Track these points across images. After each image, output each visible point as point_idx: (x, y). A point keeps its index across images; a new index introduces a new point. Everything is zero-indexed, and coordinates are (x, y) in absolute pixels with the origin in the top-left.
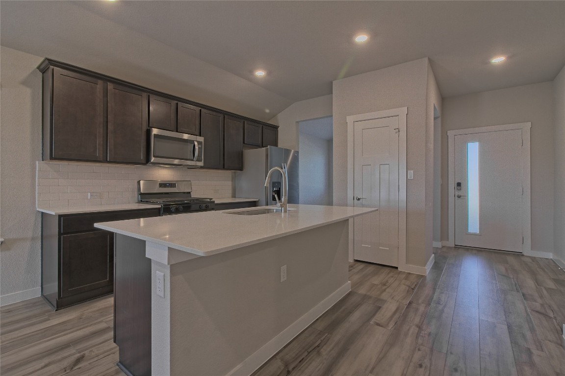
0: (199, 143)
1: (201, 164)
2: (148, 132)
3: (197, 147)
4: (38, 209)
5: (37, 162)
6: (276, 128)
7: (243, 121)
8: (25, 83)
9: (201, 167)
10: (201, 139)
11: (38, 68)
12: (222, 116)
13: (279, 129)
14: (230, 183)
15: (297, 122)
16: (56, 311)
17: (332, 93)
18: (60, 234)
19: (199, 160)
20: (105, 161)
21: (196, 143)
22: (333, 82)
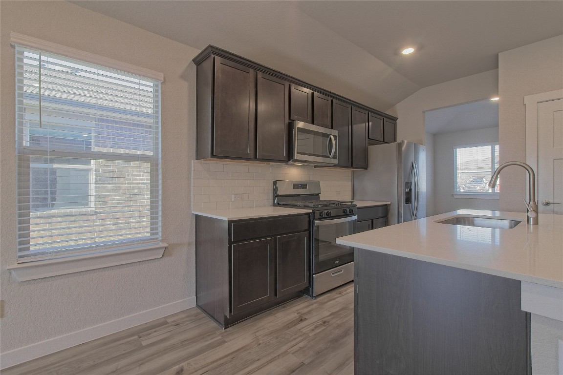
0: (335, 137)
1: (336, 161)
2: (290, 127)
3: (334, 142)
4: (193, 212)
5: (192, 161)
6: (394, 120)
7: (368, 112)
8: (183, 77)
9: (335, 166)
10: (336, 133)
11: (193, 60)
12: (350, 106)
13: (397, 121)
14: (350, 183)
15: (424, 112)
16: (225, 329)
17: (498, 68)
18: (230, 243)
19: (335, 157)
20: (255, 158)
21: (332, 137)
22: (500, 54)
